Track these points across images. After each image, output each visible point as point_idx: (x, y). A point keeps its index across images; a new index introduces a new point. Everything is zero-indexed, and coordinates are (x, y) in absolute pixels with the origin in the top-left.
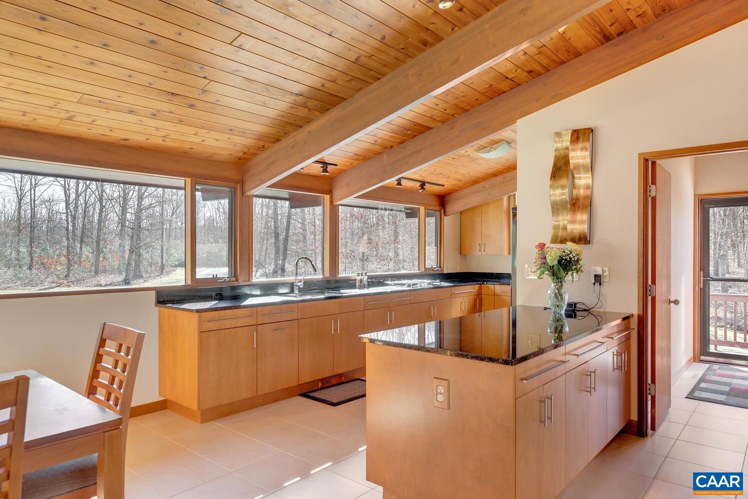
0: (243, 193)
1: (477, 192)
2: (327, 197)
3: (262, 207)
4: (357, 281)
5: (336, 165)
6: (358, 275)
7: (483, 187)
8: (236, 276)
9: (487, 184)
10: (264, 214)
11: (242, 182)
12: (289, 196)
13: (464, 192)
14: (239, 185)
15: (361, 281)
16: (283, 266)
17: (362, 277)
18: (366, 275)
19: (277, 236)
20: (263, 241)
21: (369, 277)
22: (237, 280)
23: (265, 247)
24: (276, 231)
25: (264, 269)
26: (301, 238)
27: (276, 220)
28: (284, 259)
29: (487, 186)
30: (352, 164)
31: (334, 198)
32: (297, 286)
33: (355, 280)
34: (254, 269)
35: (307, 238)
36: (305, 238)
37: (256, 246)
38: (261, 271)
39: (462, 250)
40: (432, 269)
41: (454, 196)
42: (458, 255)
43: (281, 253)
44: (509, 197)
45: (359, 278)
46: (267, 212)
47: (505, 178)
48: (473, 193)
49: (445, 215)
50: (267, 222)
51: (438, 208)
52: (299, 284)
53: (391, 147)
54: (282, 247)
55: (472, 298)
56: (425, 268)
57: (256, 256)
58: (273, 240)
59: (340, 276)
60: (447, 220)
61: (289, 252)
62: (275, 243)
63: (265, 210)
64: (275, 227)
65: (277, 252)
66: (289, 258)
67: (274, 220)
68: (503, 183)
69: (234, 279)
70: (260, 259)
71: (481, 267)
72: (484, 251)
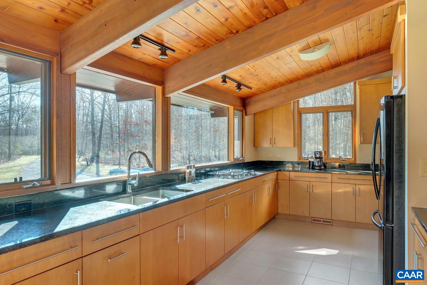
0: (61, 69)
1: (275, 96)
2: (159, 88)
3: (83, 116)
4: (187, 174)
5: (174, 51)
6: (188, 168)
7: (280, 92)
8: (51, 177)
9: (283, 89)
10: (85, 120)
11: (60, 56)
12: (115, 88)
13: (263, 95)
14: (55, 58)
15: (190, 173)
16: (98, 154)
17: (191, 170)
18: (194, 168)
19: (94, 134)
20: (84, 138)
21: (197, 169)
22: (53, 183)
23: (85, 142)
24: (93, 131)
25: (85, 156)
26: (110, 136)
27: (93, 125)
28: (99, 150)
29: (283, 91)
30: (190, 51)
31: (167, 90)
32: (130, 184)
33: (185, 173)
34: (76, 156)
35: (114, 136)
36: (112, 136)
37: (78, 141)
38: (82, 158)
39: (256, 144)
40: (238, 159)
41: (253, 99)
42: (253, 148)
43: (96, 145)
44: (294, 101)
45: (188, 171)
46: (87, 119)
47: (299, 84)
48: (271, 97)
49: (246, 115)
50: (87, 125)
51: (241, 108)
52: (133, 182)
53: (237, 32)
54: (97, 142)
55: (274, 183)
56: (234, 158)
57: (79, 147)
58: (91, 137)
59: (171, 169)
60: (247, 119)
61: (102, 145)
62: (93, 140)
63: (85, 118)
64: (92, 129)
65: (94, 145)
66: (102, 149)
67: (92, 124)
68: (298, 88)
69: (49, 182)
70: (82, 150)
71: (270, 157)
72: (275, 144)
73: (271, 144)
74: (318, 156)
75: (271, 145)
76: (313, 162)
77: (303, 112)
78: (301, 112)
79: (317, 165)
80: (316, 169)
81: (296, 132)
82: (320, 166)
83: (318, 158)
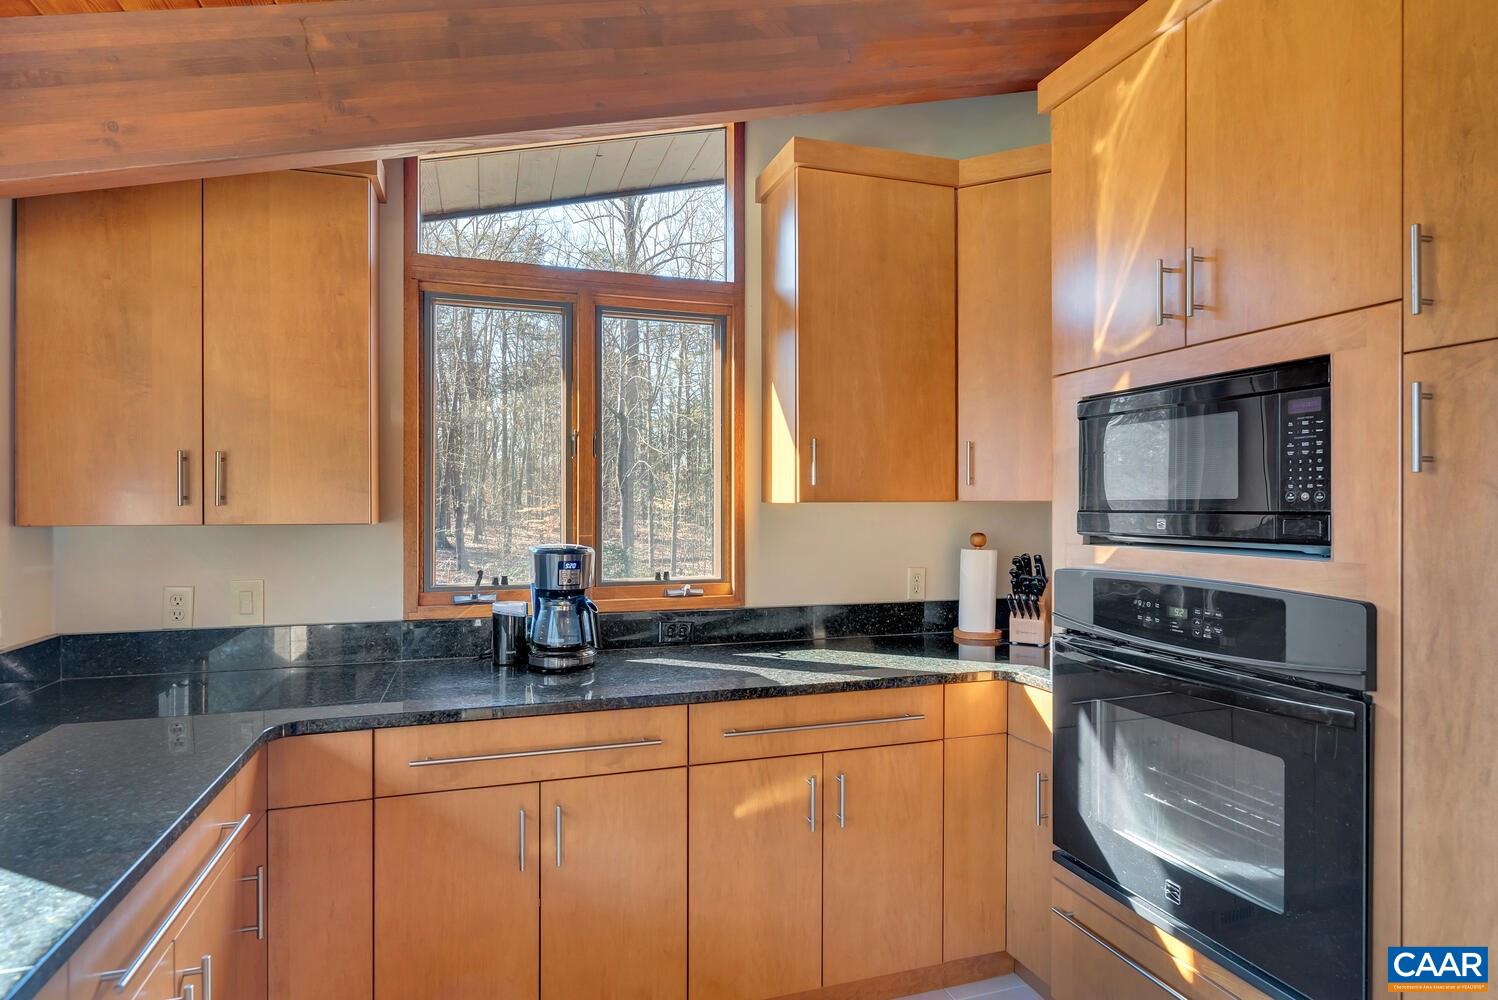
71: (177, 600)
72: (223, 498)
73: (186, 499)
74: (560, 580)
75: (192, 512)
76: (521, 623)
77: (440, 288)
78: (426, 286)
79: (554, 640)
80: (552, 672)
81: (397, 417)
82: (572, 651)
83: (555, 595)
